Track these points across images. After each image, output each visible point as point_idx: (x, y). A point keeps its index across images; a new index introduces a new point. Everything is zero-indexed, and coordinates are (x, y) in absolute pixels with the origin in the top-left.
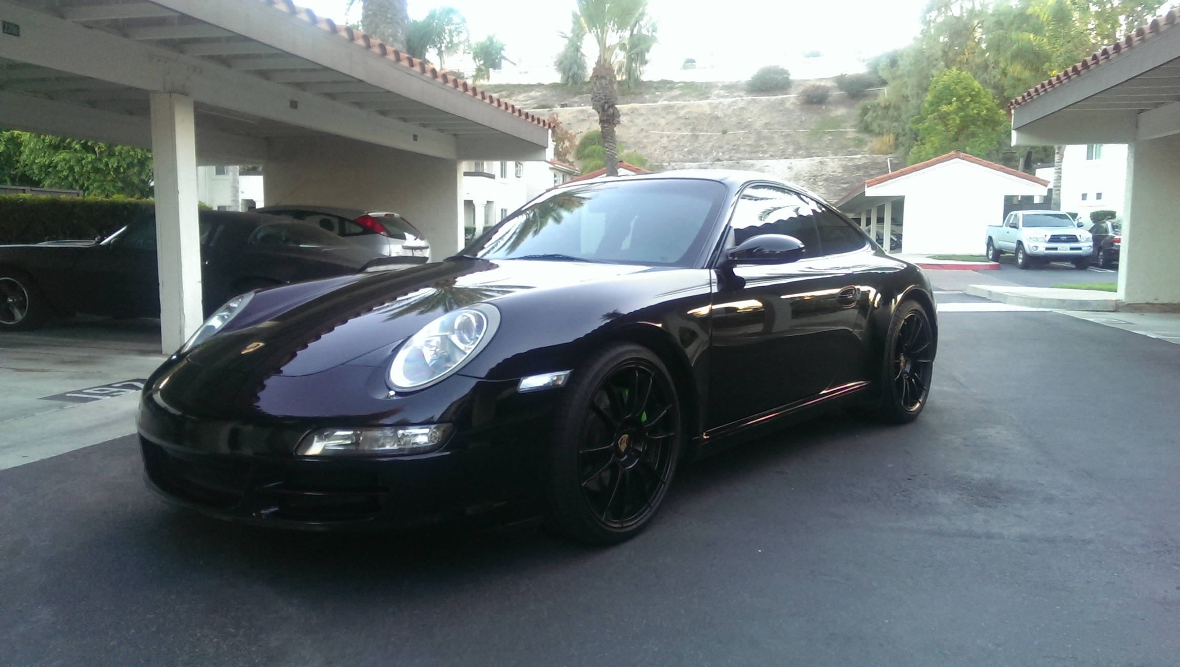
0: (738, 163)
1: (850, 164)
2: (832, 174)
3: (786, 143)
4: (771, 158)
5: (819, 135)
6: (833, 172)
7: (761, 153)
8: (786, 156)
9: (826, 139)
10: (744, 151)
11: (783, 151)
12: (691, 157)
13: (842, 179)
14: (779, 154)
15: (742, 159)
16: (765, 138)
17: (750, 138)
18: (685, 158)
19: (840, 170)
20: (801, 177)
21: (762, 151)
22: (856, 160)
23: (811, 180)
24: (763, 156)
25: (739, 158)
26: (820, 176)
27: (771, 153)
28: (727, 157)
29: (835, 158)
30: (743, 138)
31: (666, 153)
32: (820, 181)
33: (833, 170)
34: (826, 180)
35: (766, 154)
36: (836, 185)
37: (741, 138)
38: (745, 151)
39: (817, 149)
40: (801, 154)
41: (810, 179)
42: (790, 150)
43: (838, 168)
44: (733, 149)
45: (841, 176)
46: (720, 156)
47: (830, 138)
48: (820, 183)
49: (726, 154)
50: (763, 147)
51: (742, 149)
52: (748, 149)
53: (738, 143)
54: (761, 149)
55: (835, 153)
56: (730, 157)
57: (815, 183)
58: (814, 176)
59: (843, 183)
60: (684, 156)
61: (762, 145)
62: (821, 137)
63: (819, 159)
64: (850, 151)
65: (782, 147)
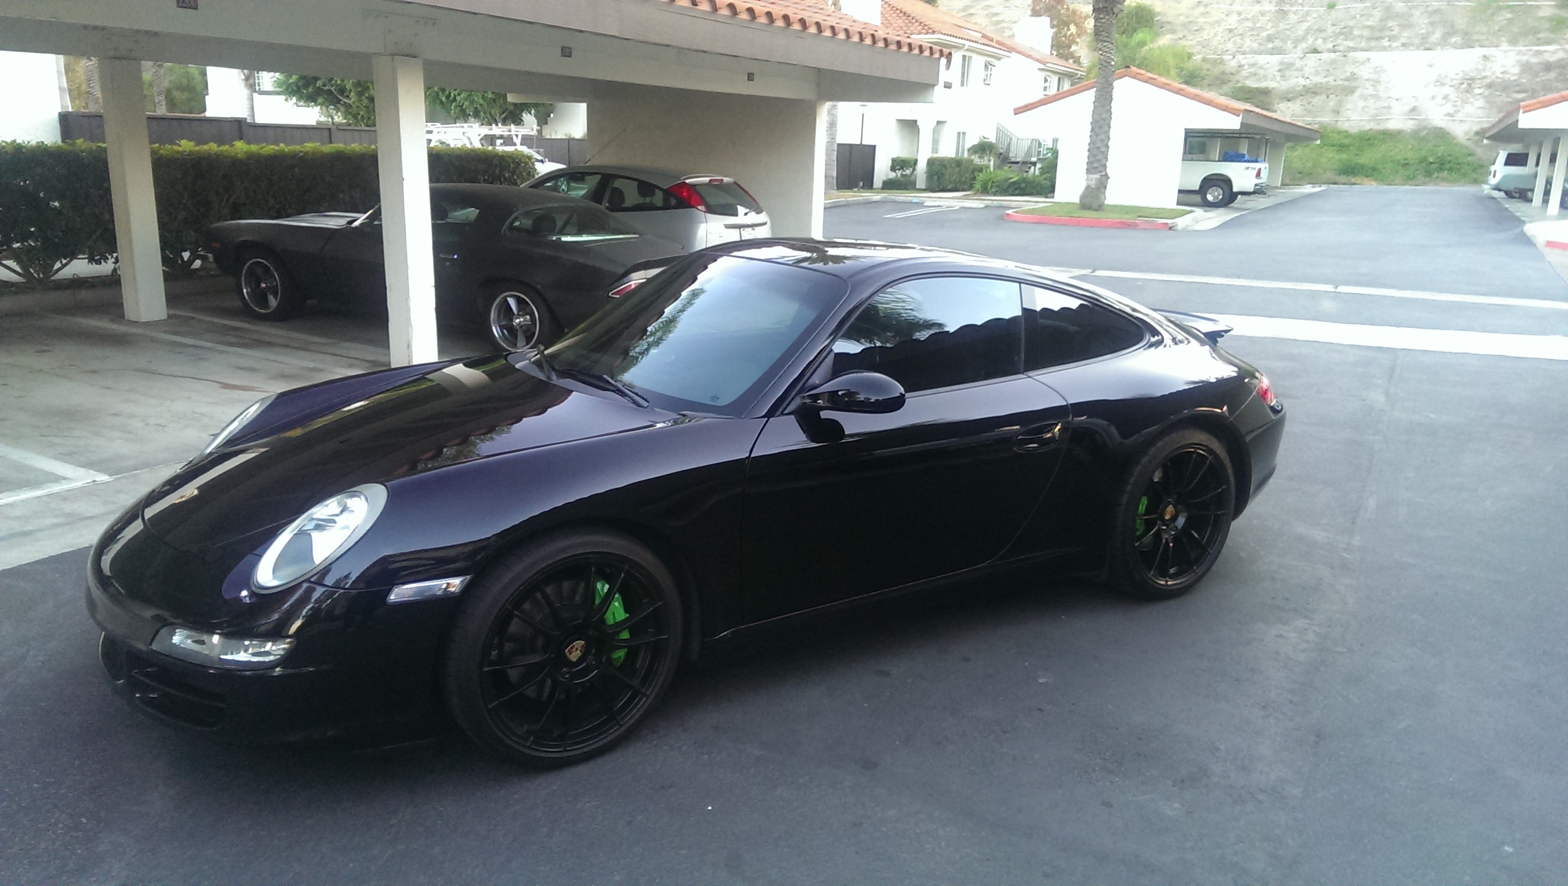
0: (1345, 56)
1: (1534, 60)
2: (1501, 76)
3: (1431, 23)
4: (1402, 48)
5: (1490, 12)
6: (1502, 73)
7: (1387, 39)
8: (1427, 46)
9: (1500, 18)
10: (1359, 36)
11: (1424, 38)
12: (1270, 45)
13: (1517, 85)
14: (1417, 41)
15: (1354, 49)
16: (1397, 16)
17: (1371, 16)
18: (1262, 48)
19: (1516, 70)
20: (1447, 81)
21: (1388, 36)
22: (1548, 54)
23: (1463, 86)
24: (1390, 46)
25: (1349, 47)
26: (1480, 79)
27: (1403, 40)
28: (1330, 46)
29: (1510, 50)
30: (1361, 16)
31: (1232, 40)
32: (1479, 88)
33: (1504, 70)
34: (1490, 86)
35: (1395, 41)
36: (1504, 95)
37: (1358, 16)
38: (1361, 36)
39: (1483, 34)
40: (1455, 42)
41: (1462, 84)
42: (1437, 35)
43: (1513, 66)
44: (1340, 33)
45: (1515, 80)
46: (1318, 45)
47: (1509, 16)
48: (1477, 91)
49: (1329, 41)
50: (1393, 30)
51: (1356, 33)
52: (1366, 33)
53: (1351, 23)
54: (1388, 33)
55: (1513, 42)
56: (1334, 46)
57: (1469, 90)
58: (1469, 79)
59: (1518, 92)
60: (1260, 44)
61: (1391, 27)
62: (1493, 14)
63: (1484, 51)
64: (1539, 39)
65: (1423, 31)
